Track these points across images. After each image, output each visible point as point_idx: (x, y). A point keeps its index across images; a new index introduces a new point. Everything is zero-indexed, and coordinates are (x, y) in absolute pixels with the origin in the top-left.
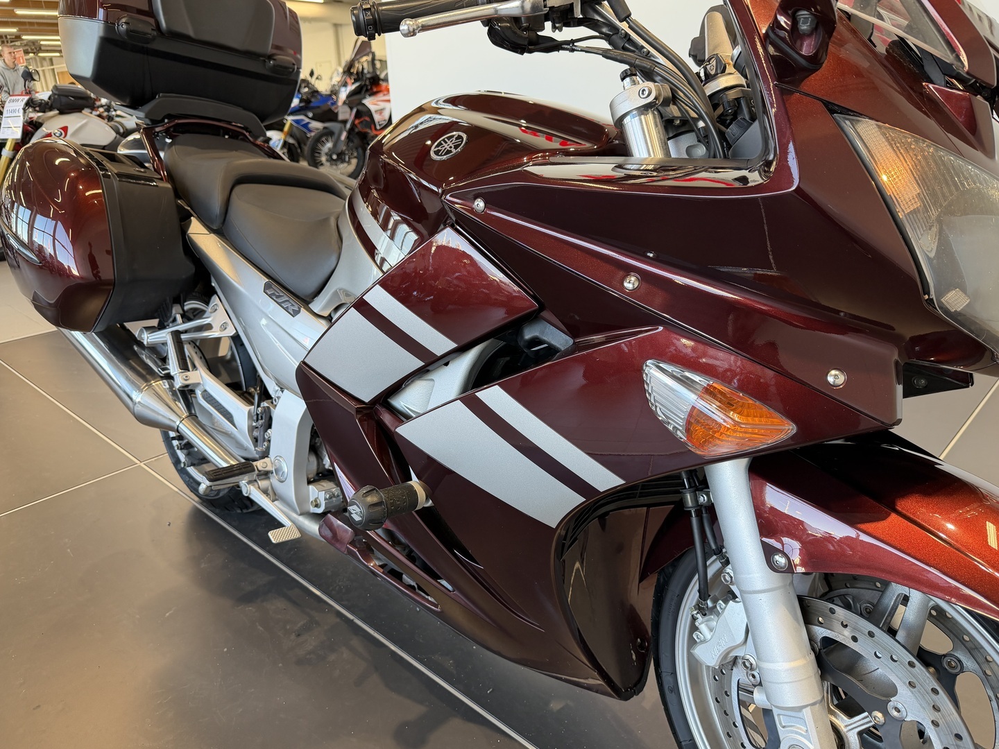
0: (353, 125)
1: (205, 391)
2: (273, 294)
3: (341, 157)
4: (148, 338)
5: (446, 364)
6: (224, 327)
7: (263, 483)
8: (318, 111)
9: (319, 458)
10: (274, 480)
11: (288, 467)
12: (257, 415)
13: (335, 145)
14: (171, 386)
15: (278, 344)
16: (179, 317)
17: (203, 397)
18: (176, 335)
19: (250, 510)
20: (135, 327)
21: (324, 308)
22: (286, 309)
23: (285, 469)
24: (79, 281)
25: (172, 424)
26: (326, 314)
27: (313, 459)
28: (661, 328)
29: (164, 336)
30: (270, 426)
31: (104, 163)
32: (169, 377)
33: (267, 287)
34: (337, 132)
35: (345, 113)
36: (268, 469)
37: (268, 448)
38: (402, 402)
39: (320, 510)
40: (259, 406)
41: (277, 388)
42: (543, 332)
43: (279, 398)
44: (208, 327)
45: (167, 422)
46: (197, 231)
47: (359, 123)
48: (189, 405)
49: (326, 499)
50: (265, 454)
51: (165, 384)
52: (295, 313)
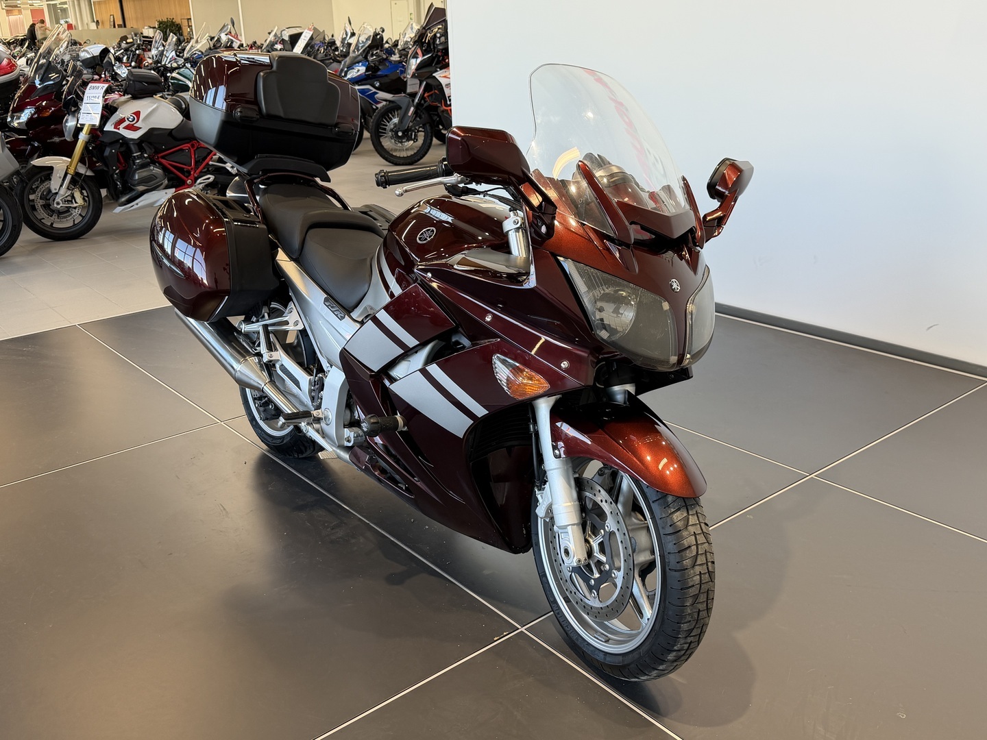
0: (422, 97)
1: (282, 365)
2: (330, 305)
3: (407, 134)
4: (245, 328)
5: (416, 352)
6: (296, 323)
7: (316, 426)
8: (386, 80)
9: (352, 412)
10: (323, 424)
11: (332, 415)
12: (315, 381)
13: (401, 121)
14: (260, 361)
15: (331, 337)
16: (266, 315)
17: (280, 369)
18: (265, 327)
19: (304, 456)
20: (236, 321)
21: (359, 316)
22: (337, 315)
23: (330, 417)
24: (208, 290)
25: (260, 386)
26: (360, 320)
27: (348, 412)
28: (499, 340)
29: (256, 327)
30: (322, 390)
31: (224, 210)
32: (259, 355)
33: (326, 300)
34: (404, 107)
35: (413, 86)
36: (320, 416)
37: (321, 403)
38: (395, 373)
39: (350, 444)
40: (316, 376)
41: (328, 365)
42: (460, 338)
43: (329, 371)
44: (287, 323)
45: (256, 384)
46: (282, 257)
47: (428, 96)
48: (270, 375)
49: (354, 437)
50: (319, 407)
51: (256, 359)
52: (342, 318)
